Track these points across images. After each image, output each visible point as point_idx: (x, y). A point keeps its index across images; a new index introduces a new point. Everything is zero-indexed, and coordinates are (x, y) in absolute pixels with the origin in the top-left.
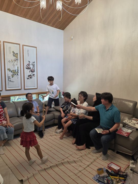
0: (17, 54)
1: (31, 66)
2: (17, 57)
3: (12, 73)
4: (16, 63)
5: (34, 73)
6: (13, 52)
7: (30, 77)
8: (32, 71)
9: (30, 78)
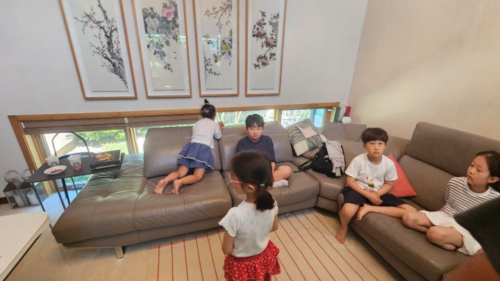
1: (268, 29)
3: (215, 50)
4: (225, 17)
5: (273, 50)
7: (263, 61)
8: (268, 44)
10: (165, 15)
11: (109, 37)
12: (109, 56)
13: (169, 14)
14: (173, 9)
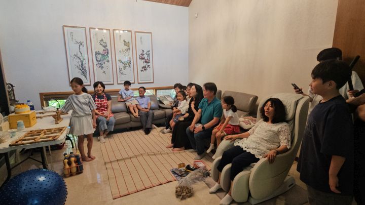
0: (129, 42)
1: (145, 56)
2: (129, 46)
3: (124, 65)
4: (127, 53)
5: (149, 64)
6: (124, 40)
7: (144, 68)
8: (146, 62)
9: (145, 70)
11: (82, 62)
12: (81, 69)
13: (105, 53)
14: (107, 51)
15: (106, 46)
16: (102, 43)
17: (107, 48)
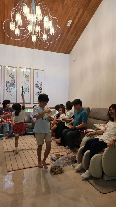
0: (29, 76)
1: (39, 85)
5: (41, 91)
6: (26, 75)
8: (39, 89)
9: (38, 94)
10: (12, 82)
14: (14, 81)
15: (14, 78)
16: (11, 76)
17: (14, 79)
